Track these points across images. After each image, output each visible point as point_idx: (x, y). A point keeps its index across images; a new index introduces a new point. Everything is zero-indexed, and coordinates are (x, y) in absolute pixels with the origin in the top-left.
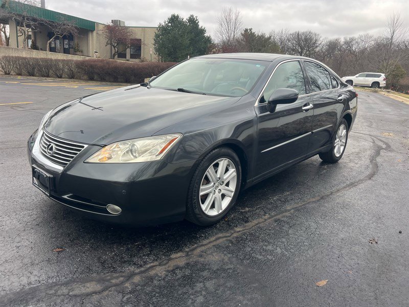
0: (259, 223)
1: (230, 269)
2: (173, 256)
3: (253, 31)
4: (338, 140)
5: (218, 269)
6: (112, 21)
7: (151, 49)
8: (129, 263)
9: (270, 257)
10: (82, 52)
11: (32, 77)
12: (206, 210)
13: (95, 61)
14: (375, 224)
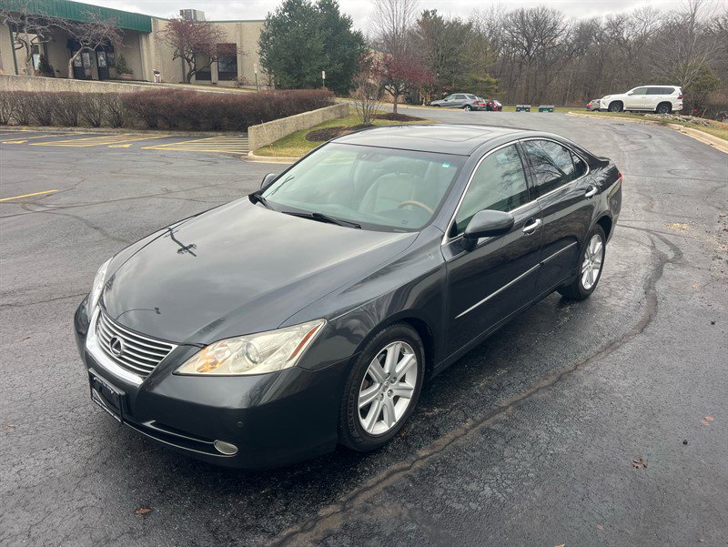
0: (457, 438)
1: (411, 531)
2: (322, 513)
3: (439, 14)
4: (587, 261)
5: (392, 534)
6: (181, 11)
7: (255, 65)
8: (255, 529)
9: (473, 506)
10: (131, 72)
11: (48, 128)
12: (369, 428)
13: (156, 93)
14: (644, 427)
